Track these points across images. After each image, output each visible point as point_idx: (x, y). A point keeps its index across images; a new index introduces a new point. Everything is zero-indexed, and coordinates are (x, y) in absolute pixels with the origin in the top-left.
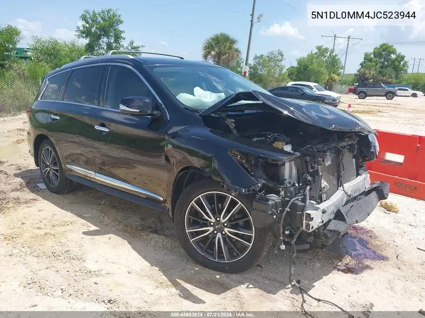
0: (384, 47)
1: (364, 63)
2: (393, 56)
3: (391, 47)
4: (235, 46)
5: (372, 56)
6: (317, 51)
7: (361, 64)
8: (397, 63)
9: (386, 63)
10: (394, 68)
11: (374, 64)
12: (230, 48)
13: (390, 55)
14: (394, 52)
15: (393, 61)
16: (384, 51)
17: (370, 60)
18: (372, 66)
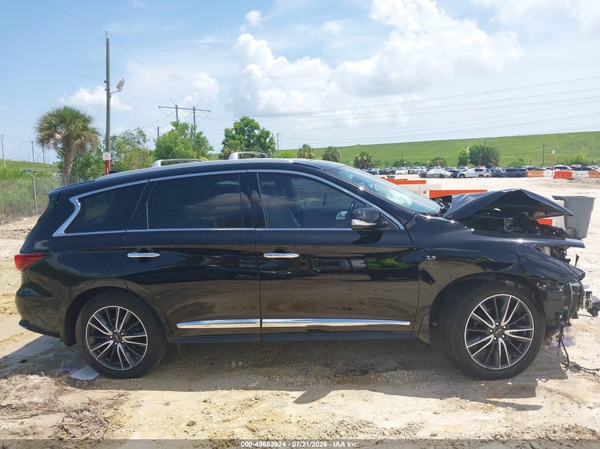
0: (245, 121)
1: (227, 141)
2: (257, 132)
3: (253, 121)
4: (90, 126)
5: (234, 132)
6: (174, 129)
7: (223, 143)
8: (263, 140)
9: (252, 141)
10: (261, 146)
11: (239, 142)
12: (85, 128)
13: (253, 131)
14: (257, 127)
15: (259, 138)
16: (246, 126)
17: (233, 138)
18: (237, 145)
